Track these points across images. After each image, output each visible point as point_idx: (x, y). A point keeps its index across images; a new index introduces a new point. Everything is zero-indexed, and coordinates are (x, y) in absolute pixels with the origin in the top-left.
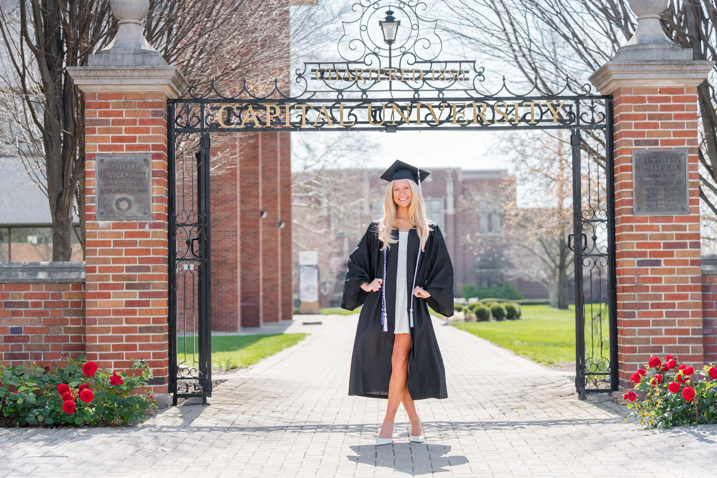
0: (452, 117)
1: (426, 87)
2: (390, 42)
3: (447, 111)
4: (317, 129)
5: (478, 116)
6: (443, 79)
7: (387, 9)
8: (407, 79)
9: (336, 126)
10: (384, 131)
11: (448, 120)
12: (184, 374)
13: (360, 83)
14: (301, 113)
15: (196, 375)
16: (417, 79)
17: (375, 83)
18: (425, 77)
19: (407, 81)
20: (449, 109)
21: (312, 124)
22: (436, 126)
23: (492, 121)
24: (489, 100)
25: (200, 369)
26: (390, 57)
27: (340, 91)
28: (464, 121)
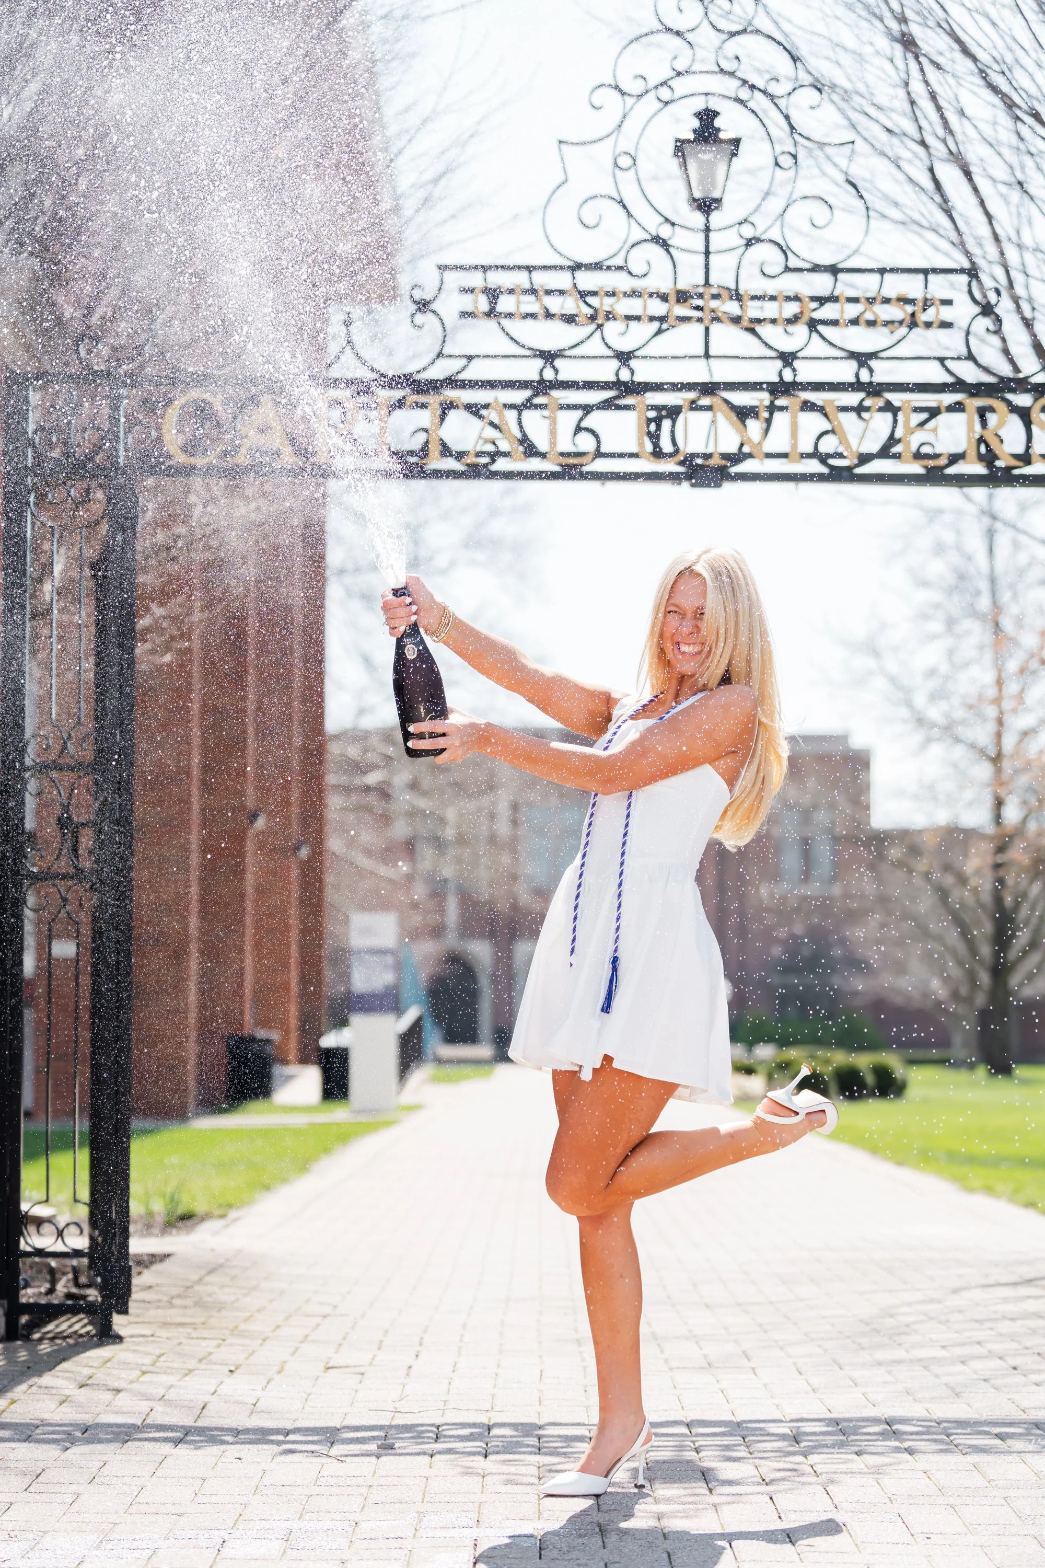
0: (899, 441)
1: (817, 347)
2: (706, 206)
3: (880, 424)
4: (475, 472)
5: (981, 440)
6: (871, 324)
7: (699, 104)
8: (759, 321)
9: (535, 464)
10: (685, 485)
11: (884, 452)
12: (43, 1240)
13: (612, 329)
14: (426, 424)
15: (81, 1242)
16: (793, 320)
17: (659, 332)
18: (817, 315)
19: (758, 329)
20: (889, 416)
21: (460, 456)
22: (849, 469)
23: (1026, 458)
24: (1013, 391)
25: (93, 1223)
26: (707, 253)
27: (549, 357)
28: (937, 456)
